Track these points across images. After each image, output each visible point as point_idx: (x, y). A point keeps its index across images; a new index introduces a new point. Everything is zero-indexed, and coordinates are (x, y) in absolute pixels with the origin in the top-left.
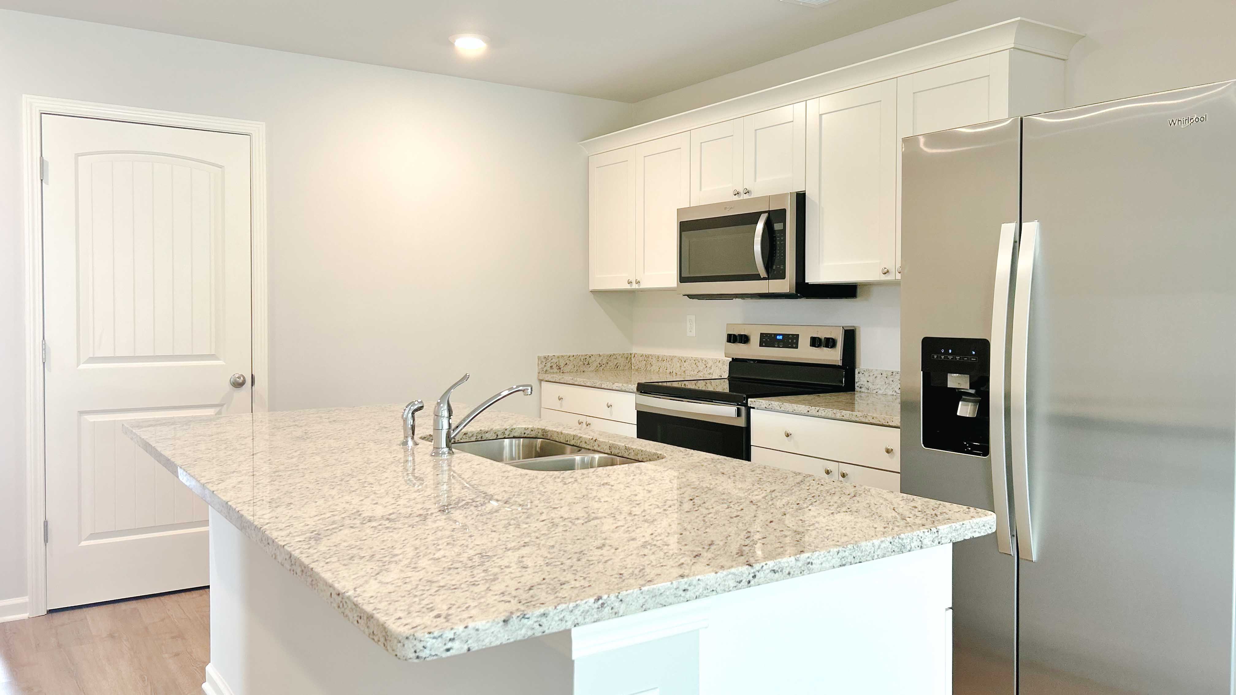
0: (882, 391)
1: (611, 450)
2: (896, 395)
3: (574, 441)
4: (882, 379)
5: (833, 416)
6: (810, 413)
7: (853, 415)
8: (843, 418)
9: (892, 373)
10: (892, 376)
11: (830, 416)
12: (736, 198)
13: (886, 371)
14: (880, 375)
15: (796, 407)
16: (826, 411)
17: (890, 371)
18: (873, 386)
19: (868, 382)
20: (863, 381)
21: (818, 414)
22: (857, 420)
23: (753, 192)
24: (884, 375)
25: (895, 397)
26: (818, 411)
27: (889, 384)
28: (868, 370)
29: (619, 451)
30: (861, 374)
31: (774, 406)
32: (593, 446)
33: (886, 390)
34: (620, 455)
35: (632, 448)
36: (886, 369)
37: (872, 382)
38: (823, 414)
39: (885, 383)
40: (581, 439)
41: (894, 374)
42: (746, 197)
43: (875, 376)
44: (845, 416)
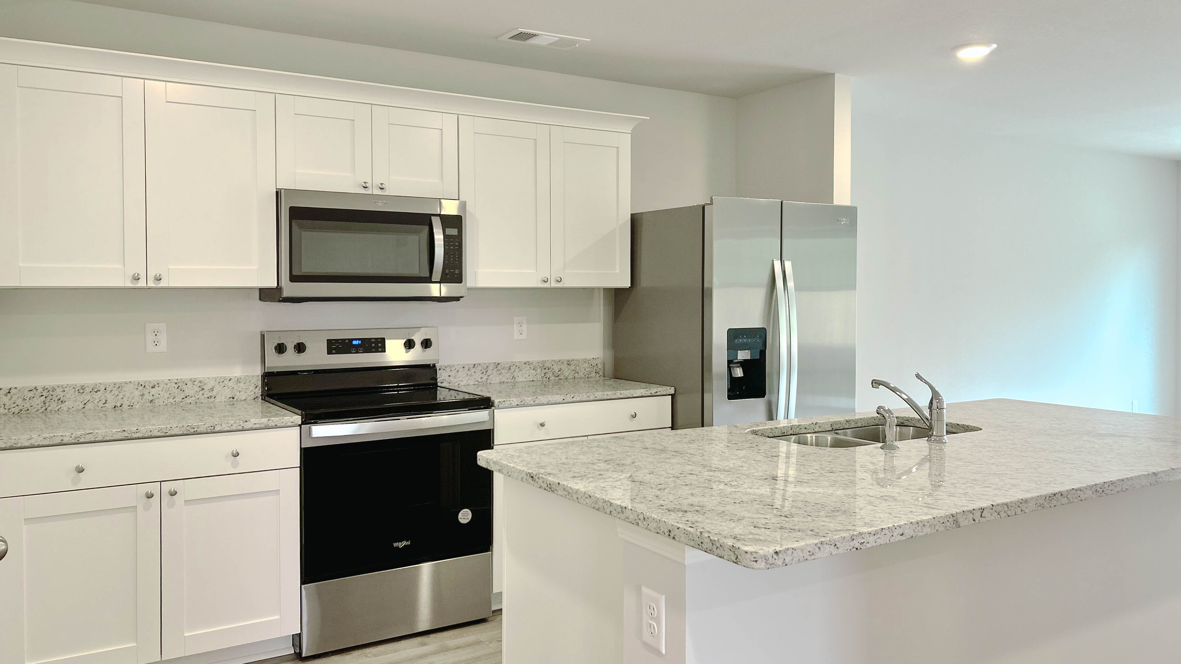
0: (464, 383)
1: (832, 427)
2: (478, 384)
3: (792, 430)
4: (464, 372)
5: (587, 399)
6: (565, 401)
7: (604, 395)
8: (596, 399)
9: (475, 365)
10: (474, 368)
11: (584, 399)
12: (363, 191)
13: (468, 365)
14: (462, 369)
15: (551, 399)
16: (581, 396)
17: (472, 364)
18: (455, 379)
19: (449, 376)
20: (445, 377)
21: (573, 400)
22: (609, 398)
23: (387, 189)
24: (467, 368)
25: (477, 386)
26: (573, 398)
27: (471, 375)
28: (449, 366)
29: (840, 425)
30: (442, 370)
31: (527, 401)
32: (814, 429)
33: (468, 381)
34: (841, 428)
35: (852, 420)
36: (468, 363)
37: (454, 375)
38: (578, 399)
39: (467, 374)
40: (800, 427)
41: (476, 366)
42: (380, 192)
43: (457, 370)
44: (598, 397)
